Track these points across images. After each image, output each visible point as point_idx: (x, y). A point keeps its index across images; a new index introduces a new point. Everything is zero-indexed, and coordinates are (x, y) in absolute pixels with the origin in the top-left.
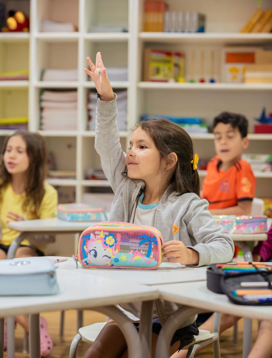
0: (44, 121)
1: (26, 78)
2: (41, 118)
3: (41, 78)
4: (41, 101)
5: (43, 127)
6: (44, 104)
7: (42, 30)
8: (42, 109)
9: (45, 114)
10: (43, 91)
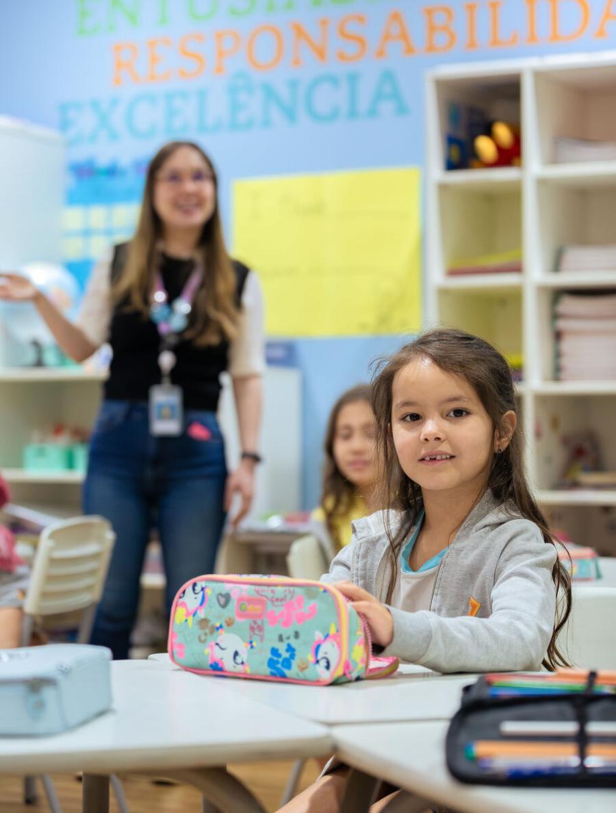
0: (566, 362)
1: (517, 268)
2: (558, 355)
3: (557, 266)
4: (555, 316)
5: (563, 375)
6: (562, 324)
7: (554, 159)
8: (558, 336)
9: (567, 345)
10: (559, 294)
